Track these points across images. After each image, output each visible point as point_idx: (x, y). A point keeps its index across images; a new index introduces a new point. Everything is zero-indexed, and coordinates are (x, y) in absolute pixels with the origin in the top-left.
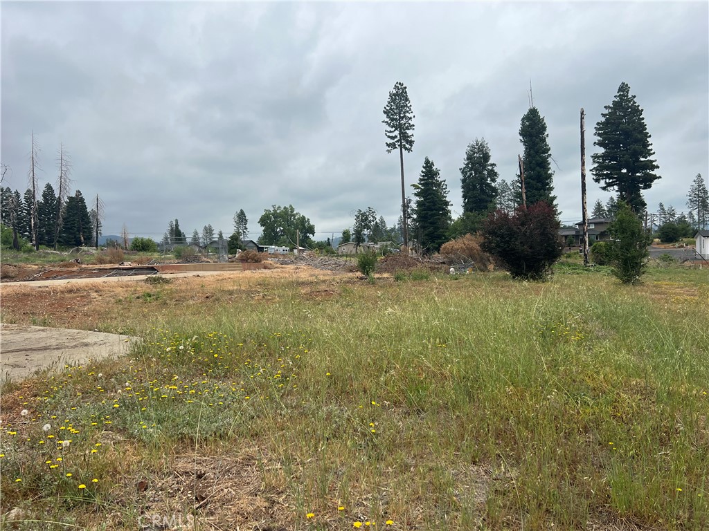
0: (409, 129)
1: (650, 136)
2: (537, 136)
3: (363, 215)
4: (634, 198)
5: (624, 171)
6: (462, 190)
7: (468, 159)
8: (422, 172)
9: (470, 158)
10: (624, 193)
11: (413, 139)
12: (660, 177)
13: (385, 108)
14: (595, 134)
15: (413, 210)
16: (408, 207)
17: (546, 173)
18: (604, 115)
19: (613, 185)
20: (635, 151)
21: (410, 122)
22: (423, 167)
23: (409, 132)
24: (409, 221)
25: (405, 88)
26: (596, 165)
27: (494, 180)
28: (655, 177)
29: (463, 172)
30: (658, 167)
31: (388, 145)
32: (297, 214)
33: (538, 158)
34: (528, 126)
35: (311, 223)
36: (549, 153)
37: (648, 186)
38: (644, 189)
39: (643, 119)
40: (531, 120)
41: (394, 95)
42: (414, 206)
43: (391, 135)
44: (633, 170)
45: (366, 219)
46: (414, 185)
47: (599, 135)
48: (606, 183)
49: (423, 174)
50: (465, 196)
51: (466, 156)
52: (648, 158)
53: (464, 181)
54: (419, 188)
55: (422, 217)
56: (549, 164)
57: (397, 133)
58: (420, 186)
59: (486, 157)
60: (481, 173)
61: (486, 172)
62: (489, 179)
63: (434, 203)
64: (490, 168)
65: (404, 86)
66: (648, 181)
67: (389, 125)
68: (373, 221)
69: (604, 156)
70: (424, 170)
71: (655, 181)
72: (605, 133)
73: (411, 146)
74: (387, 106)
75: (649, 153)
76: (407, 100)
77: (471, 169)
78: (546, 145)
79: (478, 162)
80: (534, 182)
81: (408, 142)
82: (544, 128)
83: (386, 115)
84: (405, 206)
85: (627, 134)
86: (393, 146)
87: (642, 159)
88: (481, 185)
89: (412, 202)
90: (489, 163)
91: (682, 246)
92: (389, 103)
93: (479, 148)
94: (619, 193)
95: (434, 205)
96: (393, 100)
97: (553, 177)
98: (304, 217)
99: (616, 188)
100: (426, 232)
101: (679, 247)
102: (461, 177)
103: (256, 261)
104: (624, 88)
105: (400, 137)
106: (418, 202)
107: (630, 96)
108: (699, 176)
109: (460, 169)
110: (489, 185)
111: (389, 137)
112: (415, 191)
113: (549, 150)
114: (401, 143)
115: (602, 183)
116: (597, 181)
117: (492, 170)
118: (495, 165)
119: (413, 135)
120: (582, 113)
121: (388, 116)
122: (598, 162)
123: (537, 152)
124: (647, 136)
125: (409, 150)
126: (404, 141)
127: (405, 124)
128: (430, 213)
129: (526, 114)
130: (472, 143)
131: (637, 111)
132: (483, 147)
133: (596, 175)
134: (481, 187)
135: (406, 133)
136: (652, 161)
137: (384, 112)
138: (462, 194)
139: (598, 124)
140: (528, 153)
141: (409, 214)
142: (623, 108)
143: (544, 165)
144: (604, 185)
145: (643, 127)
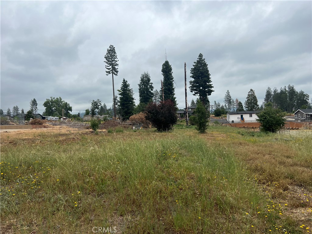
0: (116, 66)
1: (210, 75)
2: (168, 73)
3: (95, 102)
4: (205, 99)
5: (201, 88)
6: (139, 93)
7: (141, 80)
8: (122, 85)
9: (142, 80)
10: (201, 97)
11: (118, 70)
12: (214, 91)
13: (105, 56)
14: (191, 73)
15: (118, 101)
16: (116, 100)
17: (172, 88)
18: (194, 66)
19: (197, 94)
20: (205, 80)
21: (116, 63)
22: (122, 83)
23: (116, 67)
24: (116, 106)
25: (114, 48)
26: (191, 85)
27: (152, 90)
28: (212, 91)
29: (139, 86)
30: (213, 87)
31: (107, 72)
32: (63, 101)
33: (169, 82)
34: (165, 68)
35: (70, 106)
36: (173, 80)
37: (210, 94)
38: (208, 95)
39: (208, 68)
40: (166, 66)
41: (109, 50)
42: (118, 99)
43: (108, 67)
44: (204, 88)
45: (97, 104)
46: (118, 90)
47: (192, 73)
48: (195, 92)
49: (122, 86)
50: (140, 96)
51: (141, 79)
52: (210, 83)
53: (140, 90)
54: (121, 92)
55: (122, 104)
56: (173, 84)
57: (111, 67)
58: (121, 91)
59: (149, 80)
60: (147, 86)
61: (149, 86)
62: (150, 89)
63: (127, 98)
64: (150, 84)
65: (114, 47)
66: (210, 92)
67: (107, 63)
68: (100, 105)
69: (194, 82)
70: (123, 84)
71: (212, 92)
72: (194, 73)
73: (117, 73)
74: (106, 55)
75: (210, 81)
76: (115, 53)
77: (143, 85)
78: (172, 76)
79: (145, 82)
80: (168, 91)
81: (115, 71)
82: (171, 69)
83: (106, 59)
84: (115, 99)
85: (202, 73)
86: (109, 72)
87: (208, 84)
88: (147, 91)
89: (118, 98)
90: (150, 82)
91: (222, 118)
92: (107, 53)
93: (146, 76)
94: (199, 97)
95: (127, 99)
96: (109, 53)
97: (175, 89)
98: (66, 103)
99: (198, 94)
100: (124, 111)
101: (221, 118)
102: (139, 88)
103: (40, 124)
104: (201, 56)
105: (112, 69)
106: (120, 98)
107: (203, 59)
108: (228, 91)
109: (138, 84)
110: (150, 92)
111: (107, 68)
112: (119, 93)
113: (173, 78)
114: (113, 71)
115: (193, 93)
116: (192, 91)
117: (151, 86)
118: (152, 83)
119: (118, 69)
120: (185, 64)
121: (107, 60)
122: (192, 84)
123: (168, 79)
124: (209, 75)
125: (116, 75)
126: (114, 70)
127: (114, 63)
128: (125, 102)
129: (164, 63)
130: (143, 74)
131: (205, 65)
132: (148, 76)
133: (191, 89)
134: (147, 92)
135: (115, 67)
136: (211, 85)
137: (105, 57)
138: (139, 95)
139: (192, 69)
140: (165, 80)
141: (116, 103)
142: (200, 63)
143: (171, 84)
144: (194, 93)
145: (208, 71)
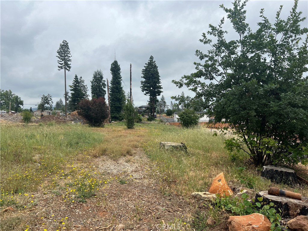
0: (69, 61)
1: (160, 77)
2: (117, 72)
3: (45, 97)
4: (154, 99)
5: (152, 88)
6: (91, 90)
7: (94, 77)
10: (152, 97)
11: (71, 66)
14: (142, 74)
16: (67, 95)
17: (120, 86)
18: (145, 67)
20: (155, 82)
21: (69, 58)
22: (74, 78)
24: (68, 102)
27: (104, 87)
30: (162, 88)
32: (13, 94)
33: (117, 81)
35: (22, 100)
36: (121, 79)
37: (159, 95)
39: (158, 70)
40: (115, 65)
41: (62, 45)
42: (70, 95)
43: (60, 63)
44: (154, 88)
45: (47, 99)
46: (70, 86)
48: (146, 92)
49: (74, 82)
50: (92, 93)
52: (159, 85)
55: (73, 100)
57: (63, 62)
58: (73, 87)
60: (99, 84)
63: (79, 95)
65: (67, 42)
67: (60, 58)
68: (50, 100)
69: (145, 82)
71: (161, 93)
72: (145, 74)
73: (70, 69)
75: (159, 83)
76: (68, 48)
77: (95, 82)
78: (120, 76)
79: (98, 79)
80: (115, 90)
82: (120, 69)
85: (153, 75)
86: (61, 68)
87: (157, 85)
88: (99, 88)
90: (103, 80)
92: (60, 48)
98: (17, 97)
99: (149, 94)
102: (91, 84)
104: (152, 58)
107: (153, 61)
108: (183, 92)
109: (91, 81)
110: (102, 89)
112: (71, 89)
117: (104, 83)
120: (131, 65)
121: (59, 54)
122: (143, 84)
123: (117, 78)
126: (66, 66)
128: (77, 98)
129: (113, 62)
130: (96, 71)
131: (156, 67)
132: (100, 73)
133: (142, 89)
135: (67, 63)
137: (57, 52)
139: (143, 70)
140: (114, 78)
141: (67, 99)
142: (151, 65)
143: (119, 83)
145: (158, 73)
